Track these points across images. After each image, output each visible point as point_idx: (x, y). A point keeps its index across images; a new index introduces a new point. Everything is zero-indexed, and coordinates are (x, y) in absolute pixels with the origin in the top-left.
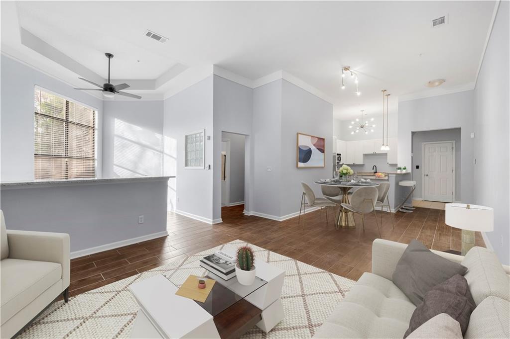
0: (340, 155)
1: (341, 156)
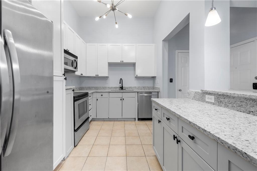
0: (76, 57)
1: (79, 60)
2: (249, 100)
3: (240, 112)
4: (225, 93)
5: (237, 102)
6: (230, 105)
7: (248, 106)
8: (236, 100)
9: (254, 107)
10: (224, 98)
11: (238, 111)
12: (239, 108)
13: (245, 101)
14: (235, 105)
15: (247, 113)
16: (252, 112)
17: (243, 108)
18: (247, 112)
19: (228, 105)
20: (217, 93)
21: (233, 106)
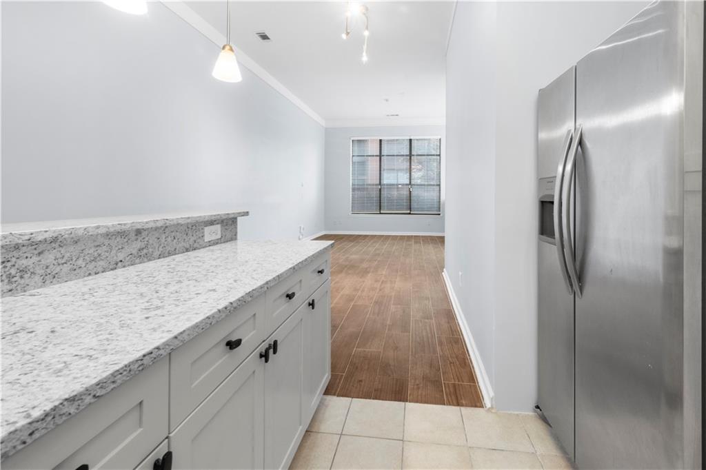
2: (114, 237)
3: (96, 274)
4: (67, 230)
5: (86, 252)
6: (66, 268)
7: (114, 252)
8: (84, 247)
9: (123, 250)
10: (40, 254)
11: (90, 274)
12: (91, 266)
13: (107, 242)
14: (80, 262)
15: (112, 270)
16: (121, 261)
17: (102, 261)
18: (111, 267)
19: (58, 269)
20: (27, 237)
21: (75, 267)
